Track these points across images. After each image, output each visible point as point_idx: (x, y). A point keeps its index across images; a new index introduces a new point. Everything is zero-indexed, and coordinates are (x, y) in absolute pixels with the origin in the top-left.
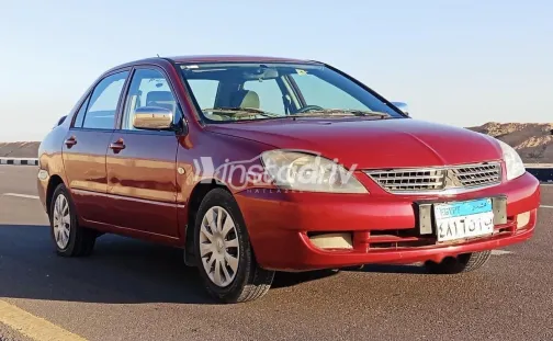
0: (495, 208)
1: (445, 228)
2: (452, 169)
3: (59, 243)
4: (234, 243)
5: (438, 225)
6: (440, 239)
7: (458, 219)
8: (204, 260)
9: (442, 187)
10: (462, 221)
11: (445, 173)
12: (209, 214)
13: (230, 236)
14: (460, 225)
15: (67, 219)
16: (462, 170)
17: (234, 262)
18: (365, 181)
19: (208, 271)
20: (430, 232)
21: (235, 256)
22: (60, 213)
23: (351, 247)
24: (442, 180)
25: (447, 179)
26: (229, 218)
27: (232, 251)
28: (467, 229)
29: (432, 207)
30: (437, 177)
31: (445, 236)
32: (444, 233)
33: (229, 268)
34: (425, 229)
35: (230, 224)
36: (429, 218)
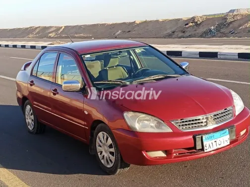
0: (230, 132)
1: (208, 146)
2: (210, 115)
3: (29, 127)
4: (112, 150)
5: (205, 145)
6: (205, 151)
7: (213, 141)
8: (99, 154)
9: (206, 125)
10: (215, 141)
11: (207, 118)
12: (100, 134)
13: (111, 146)
14: (214, 144)
15: (32, 117)
16: (215, 115)
17: (113, 158)
18: (171, 126)
19: (101, 159)
20: (201, 148)
21: (113, 155)
22: (29, 114)
23: (165, 156)
24: (206, 122)
25: (208, 121)
26: (109, 138)
27: (112, 153)
28: (218, 145)
29: (202, 137)
30: (204, 121)
31: (207, 149)
32: (207, 148)
33: (110, 160)
34: (199, 147)
35: (110, 141)
36: (200, 142)
